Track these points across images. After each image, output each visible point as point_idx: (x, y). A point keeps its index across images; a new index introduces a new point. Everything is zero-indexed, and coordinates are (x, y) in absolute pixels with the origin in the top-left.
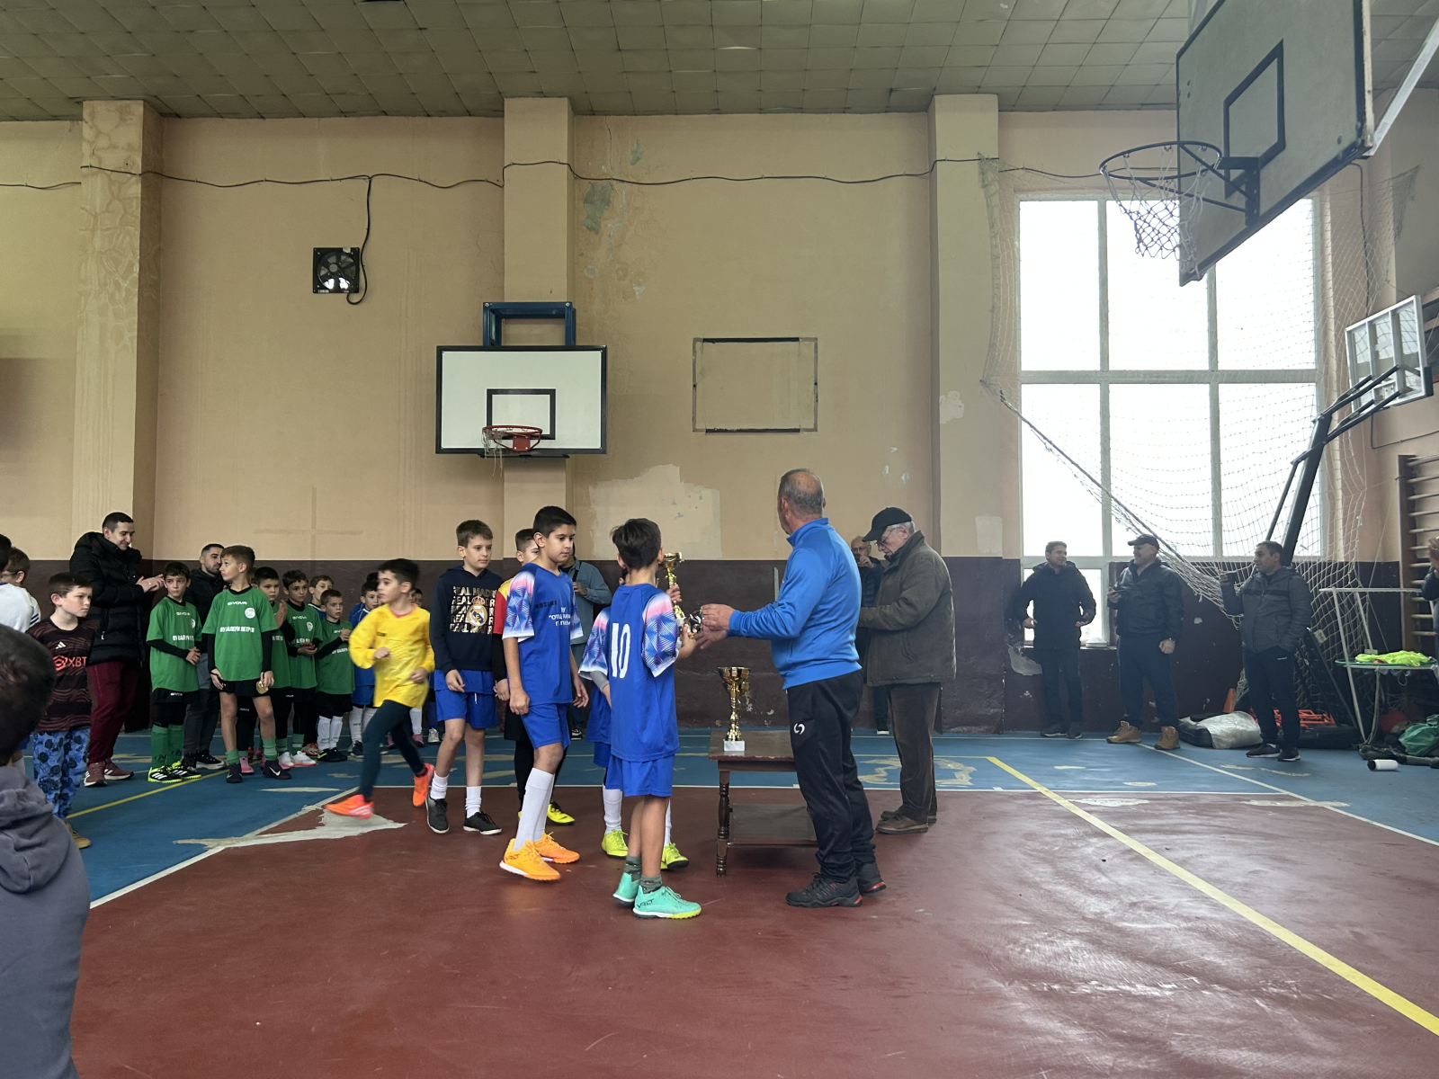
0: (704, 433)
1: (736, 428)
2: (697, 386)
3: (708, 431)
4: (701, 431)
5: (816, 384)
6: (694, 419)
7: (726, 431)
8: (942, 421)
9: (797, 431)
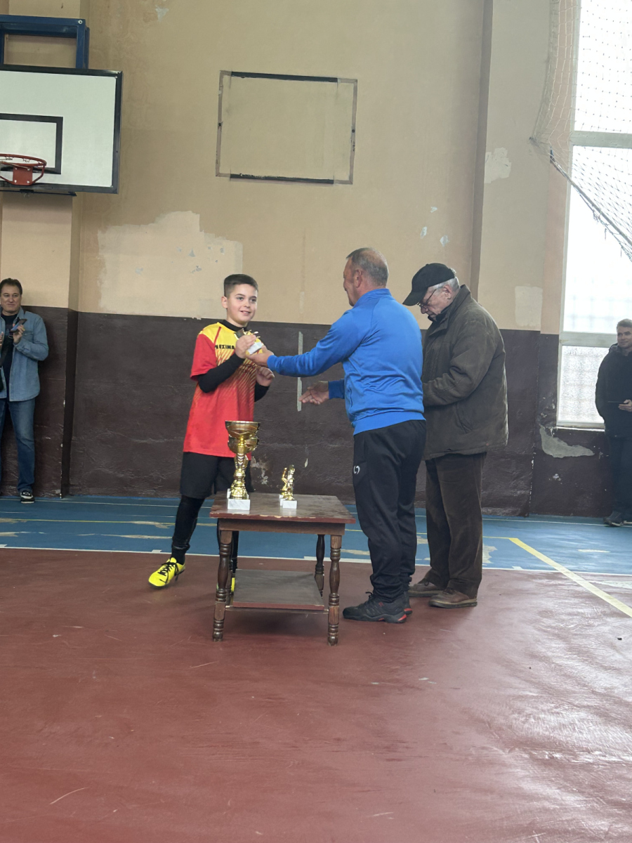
0: (228, 178)
1: (263, 174)
2: (223, 125)
3: (233, 176)
4: (225, 175)
5: (353, 131)
6: (217, 162)
7: (252, 178)
8: (486, 181)
9: (330, 182)
